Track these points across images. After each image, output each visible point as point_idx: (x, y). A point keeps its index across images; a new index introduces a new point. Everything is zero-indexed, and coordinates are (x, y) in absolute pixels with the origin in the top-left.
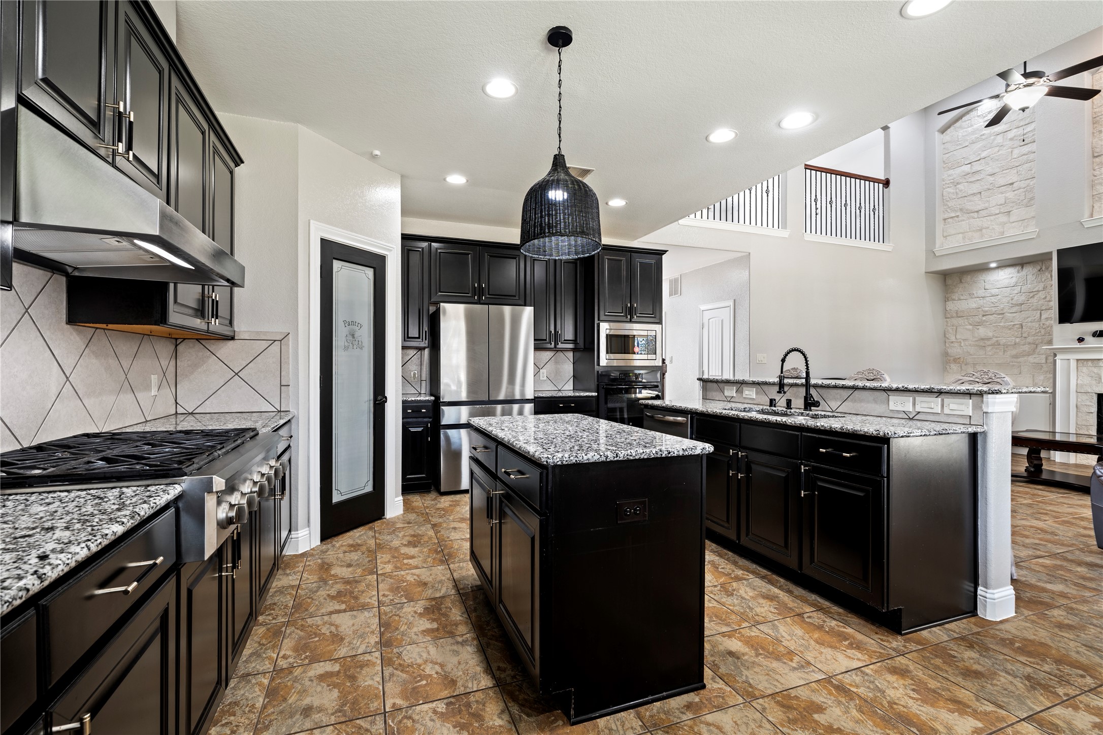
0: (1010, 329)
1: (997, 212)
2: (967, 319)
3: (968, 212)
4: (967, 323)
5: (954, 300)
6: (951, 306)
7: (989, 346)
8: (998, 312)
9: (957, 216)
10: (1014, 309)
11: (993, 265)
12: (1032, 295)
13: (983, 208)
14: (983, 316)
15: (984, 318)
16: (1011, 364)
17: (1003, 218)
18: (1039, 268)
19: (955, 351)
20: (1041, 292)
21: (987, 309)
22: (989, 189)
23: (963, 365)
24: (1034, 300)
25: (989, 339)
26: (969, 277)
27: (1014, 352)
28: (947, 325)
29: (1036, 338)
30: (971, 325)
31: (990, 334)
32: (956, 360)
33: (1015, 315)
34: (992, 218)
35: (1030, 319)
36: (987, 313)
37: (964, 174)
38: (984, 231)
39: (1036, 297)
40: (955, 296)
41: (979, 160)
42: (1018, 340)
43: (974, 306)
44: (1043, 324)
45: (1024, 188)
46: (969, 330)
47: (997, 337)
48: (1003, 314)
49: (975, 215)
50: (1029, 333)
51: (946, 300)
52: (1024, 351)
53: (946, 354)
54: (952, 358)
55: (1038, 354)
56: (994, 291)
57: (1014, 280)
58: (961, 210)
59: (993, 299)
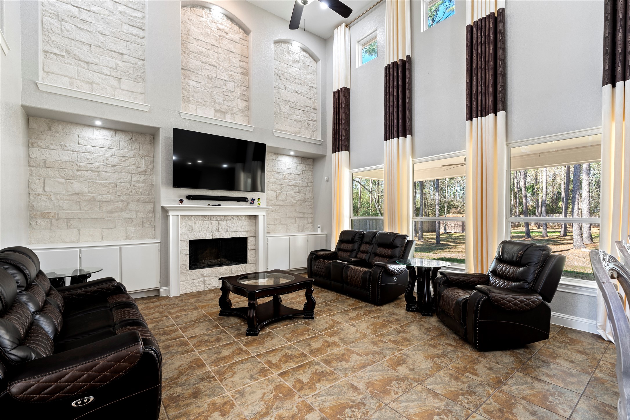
0: (105, 187)
1: (109, 73)
2: (59, 171)
3: (76, 58)
4: (58, 176)
5: (41, 147)
6: (35, 152)
7: (84, 201)
8: (93, 169)
9: (63, 56)
10: (110, 169)
11: (98, 123)
12: (124, 159)
13: (93, 62)
14: (78, 170)
15: (78, 173)
16: (107, 219)
17: (114, 83)
18: (130, 138)
19: (44, 204)
20: (131, 159)
21: (82, 164)
22: (100, 47)
23: (54, 220)
24: (126, 164)
25: (84, 194)
26: (60, 126)
27: (109, 208)
28: (30, 175)
29: (128, 196)
30: (63, 178)
31: (86, 190)
32: (43, 215)
33: (109, 174)
34: (103, 76)
35: (122, 180)
36: (82, 169)
37: (71, 14)
39: (127, 162)
40: (43, 144)
41: (89, 11)
42: (112, 197)
43: (67, 158)
44: (133, 186)
45: (133, 64)
46: (61, 183)
47: (92, 193)
48: (98, 172)
49: (85, 65)
50: (122, 191)
51: (29, 145)
52: (118, 207)
53: (31, 208)
54: (39, 213)
55: (129, 211)
56: (89, 148)
57: (108, 143)
58: (67, 51)
59: (88, 156)
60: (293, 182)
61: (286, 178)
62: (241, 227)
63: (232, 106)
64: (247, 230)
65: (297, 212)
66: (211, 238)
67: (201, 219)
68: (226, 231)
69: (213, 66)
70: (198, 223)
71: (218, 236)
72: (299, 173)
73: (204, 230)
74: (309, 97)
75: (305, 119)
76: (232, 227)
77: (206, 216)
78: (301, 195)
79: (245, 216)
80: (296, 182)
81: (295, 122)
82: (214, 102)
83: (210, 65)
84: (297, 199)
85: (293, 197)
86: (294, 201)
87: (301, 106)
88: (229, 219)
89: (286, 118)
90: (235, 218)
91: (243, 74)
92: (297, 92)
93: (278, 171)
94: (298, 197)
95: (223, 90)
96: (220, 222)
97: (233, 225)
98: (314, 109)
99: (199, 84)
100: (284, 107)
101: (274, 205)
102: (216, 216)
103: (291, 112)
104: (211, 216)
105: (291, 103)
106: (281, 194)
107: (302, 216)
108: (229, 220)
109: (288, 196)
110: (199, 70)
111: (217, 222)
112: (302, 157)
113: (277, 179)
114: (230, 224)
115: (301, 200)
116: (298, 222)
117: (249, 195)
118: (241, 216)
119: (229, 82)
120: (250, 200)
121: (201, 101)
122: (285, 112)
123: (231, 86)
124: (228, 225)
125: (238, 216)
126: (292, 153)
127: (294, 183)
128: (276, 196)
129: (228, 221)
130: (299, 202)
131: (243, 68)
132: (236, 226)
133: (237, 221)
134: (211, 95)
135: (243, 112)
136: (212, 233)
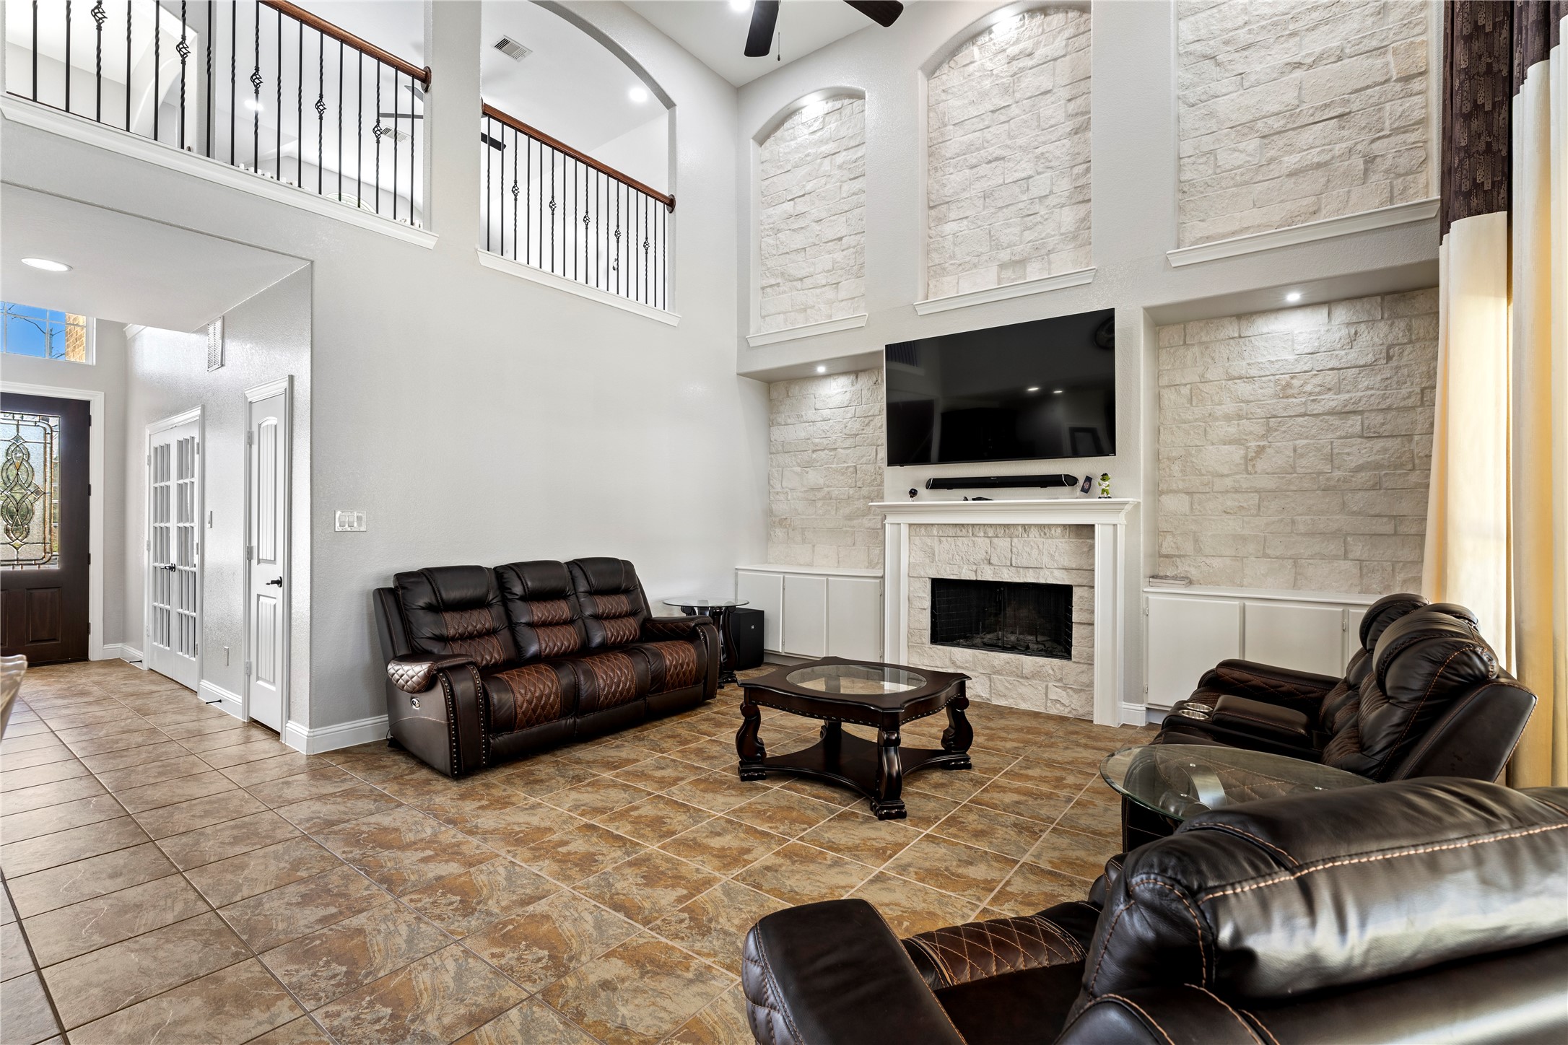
0: (843, 474)
1: (824, 282)
2: (795, 456)
3: (791, 278)
4: (795, 463)
5: (780, 425)
6: (778, 434)
7: (819, 499)
8: (830, 447)
9: (778, 285)
10: (849, 443)
11: (821, 370)
12: (867, 420)
13: (808, 274)
14: (814, 451)
15: (814, 456)
16: (844, 529)
17: (829, 294)
18: (875, 379)
19: (781, 507)
20: (877, 417)
21: (817, 440)
22: (815, 245)
23: (790, 530)
24: (869, 430)
25: (819, 489)
26: (797, 387)
27: (847, 511)
28: (771, 465)
29: (872, 488)
30: (800, 466)
31: (821, 481)
32: (782, 522)
33: (848, 451)
34: (818, 291)
35: (864, 460)
36: (818, 448)
37: (786, 216)
38: (809, 310)
39: (872, 423)
40: (781, 419)
41: (803, 195)
42: (851, 491)
43: (803, 435)
44: (879, 468)
45: (854, 247)
46: (797, 473)
47: (828, 486)
48: (835, 449)
49: (798, 284)
50: (864, 480)
51: (771, 423)
52: (858, 509)
53: (769, 513)
54: (777, 519)
55: (874, 515)
56: (826, 413)
57: (848, 396)
58: (782, 274)
59: (825, 426)
60: (1332, 401)
61: (1290, 392)
62: (1052, 557)
63: (1043, 235)
64: (1066, 564)
65: (1354, 513)
66: (975, 579)
67: (951, 532)
68: (1009, 564)
69: (997, 159)
70: (947, 541)
71: (988, 575)
72: (1370, 358)
73: (957, 557)
74: (1375, 43)
75: (1344, 145)
76: (1025, 555)
77: (963, 525)
78: (1379, 444)
79: (1064, 526)
80: (1347, 396)
81: (1293, 180)
82: (999, 247)
83: (990, 162)
84: (1353, 461)
85: (1331, 458)
86: (1337, 474)
87: (1326, 106)
88: (1017, 533)
89: (1246, 183)
90: (1034, 532)
91: (1076, 133)
92: (1299, 65)
93: (1253, 372)
94: (1360, 453)
95: (1021, 205)
96: (995, 540)
97: (1028, 550)
98: (1407, 79)
99: (965, 222)
100: (1235, 150)
101: (1236, 491)
102: (984, 525)
103: (1272, 153)
104: (973, 525)
105: (1270, 121)
106: (1268, 450)
107: (1389, 528)
108: (1018, 537)
109: (1302, 456)
110: (964, 190)
111: (987, 541)
112: (1383, 294)
113: (1248, 402)
114: (1020, 547)
115: (1377, 466)
116: (1358, 550)
117: (1077, 467)
118: (1050, 526)
119: (1038, 177)
120: (1081, 482)
121: (968, 259)
122: (1239, 167)
123: (1041, 185)
124: (1014, 550)
125: (1041, 527)
126: (1294, 297)
127: (1333, 404)
128: (1245, 458)
129: (1015, 540)
130: (1363, 476)
131: (1077, 114)
132: (1035, 552)
133: (1040, 540)
134: (990, 234)
135: (1075, 238)
136: (974, 567)
